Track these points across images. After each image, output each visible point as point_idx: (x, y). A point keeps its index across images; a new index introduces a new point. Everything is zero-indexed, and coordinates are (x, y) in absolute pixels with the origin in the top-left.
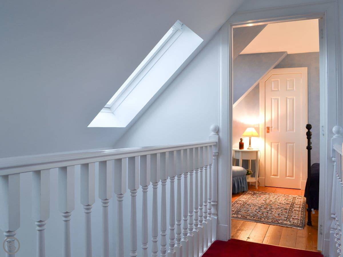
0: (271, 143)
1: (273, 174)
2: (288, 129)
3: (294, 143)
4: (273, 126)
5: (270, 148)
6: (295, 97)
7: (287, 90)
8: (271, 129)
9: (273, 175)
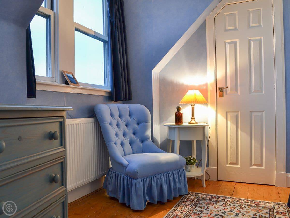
0: (227, 113)
1: (229, 161)
2: (253, 89)
3: (263, 112)
4: (229, 85)
5: (225, 120)
6: (262, 38)
7: (249, 27)
8: (226, 91)
9: (231, 163)
